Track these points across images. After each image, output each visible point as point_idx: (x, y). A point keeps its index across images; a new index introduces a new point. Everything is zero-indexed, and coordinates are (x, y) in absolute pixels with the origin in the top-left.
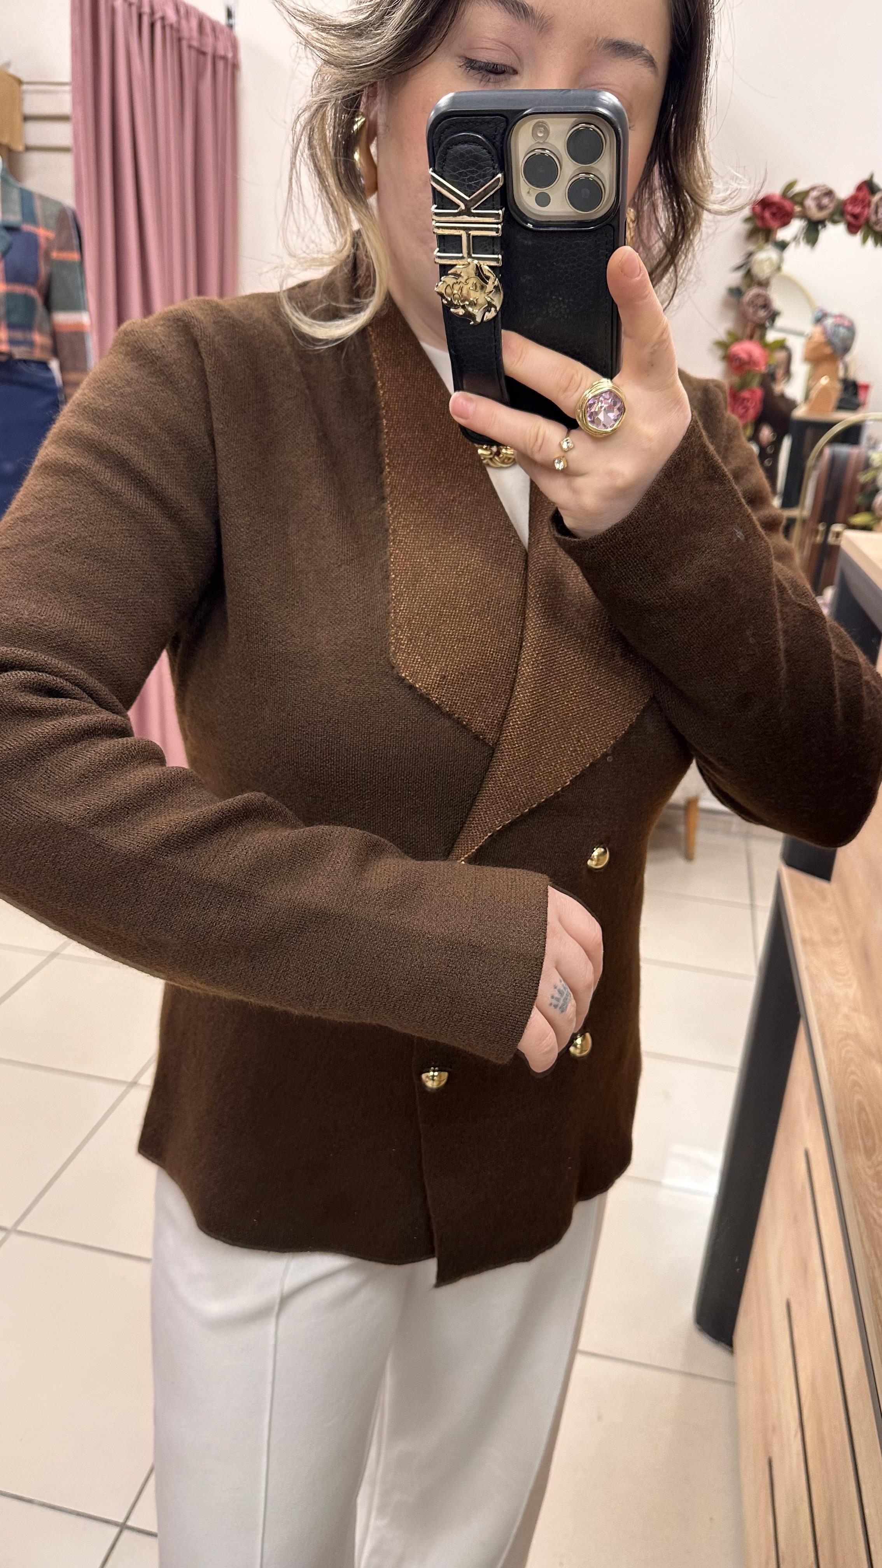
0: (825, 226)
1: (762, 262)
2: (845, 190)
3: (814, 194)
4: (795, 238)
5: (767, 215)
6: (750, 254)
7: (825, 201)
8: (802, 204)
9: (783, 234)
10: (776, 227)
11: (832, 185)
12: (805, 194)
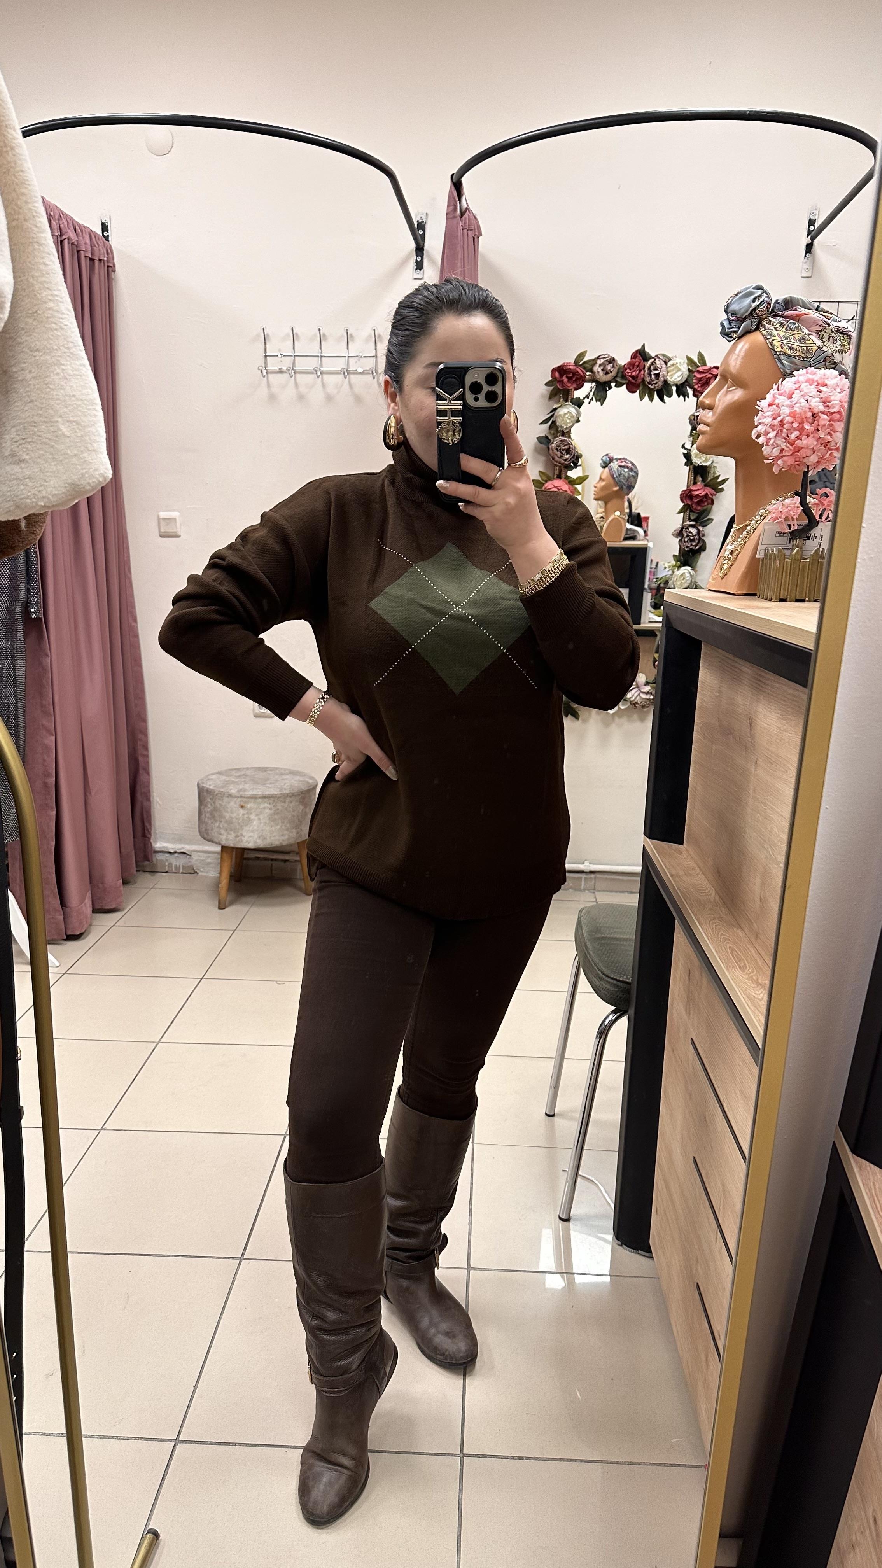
0: (610, 388)
1: (565, 414)
2: (623, 359)
3: (599, 362)
4: (587, 397)
5: (565, 379)
6: (555, 409)
7: (609, 367)
8: (591, 371)
9: (579, 394)
10: (573, 390)
11: (612, 355)
12: (594, 361)
